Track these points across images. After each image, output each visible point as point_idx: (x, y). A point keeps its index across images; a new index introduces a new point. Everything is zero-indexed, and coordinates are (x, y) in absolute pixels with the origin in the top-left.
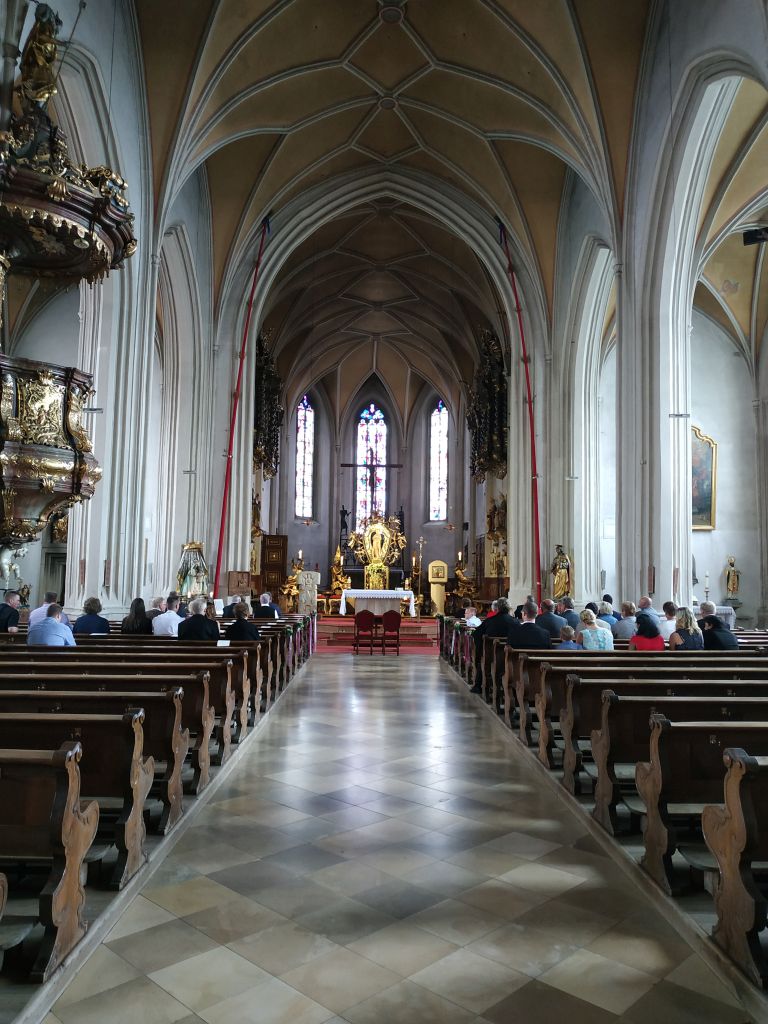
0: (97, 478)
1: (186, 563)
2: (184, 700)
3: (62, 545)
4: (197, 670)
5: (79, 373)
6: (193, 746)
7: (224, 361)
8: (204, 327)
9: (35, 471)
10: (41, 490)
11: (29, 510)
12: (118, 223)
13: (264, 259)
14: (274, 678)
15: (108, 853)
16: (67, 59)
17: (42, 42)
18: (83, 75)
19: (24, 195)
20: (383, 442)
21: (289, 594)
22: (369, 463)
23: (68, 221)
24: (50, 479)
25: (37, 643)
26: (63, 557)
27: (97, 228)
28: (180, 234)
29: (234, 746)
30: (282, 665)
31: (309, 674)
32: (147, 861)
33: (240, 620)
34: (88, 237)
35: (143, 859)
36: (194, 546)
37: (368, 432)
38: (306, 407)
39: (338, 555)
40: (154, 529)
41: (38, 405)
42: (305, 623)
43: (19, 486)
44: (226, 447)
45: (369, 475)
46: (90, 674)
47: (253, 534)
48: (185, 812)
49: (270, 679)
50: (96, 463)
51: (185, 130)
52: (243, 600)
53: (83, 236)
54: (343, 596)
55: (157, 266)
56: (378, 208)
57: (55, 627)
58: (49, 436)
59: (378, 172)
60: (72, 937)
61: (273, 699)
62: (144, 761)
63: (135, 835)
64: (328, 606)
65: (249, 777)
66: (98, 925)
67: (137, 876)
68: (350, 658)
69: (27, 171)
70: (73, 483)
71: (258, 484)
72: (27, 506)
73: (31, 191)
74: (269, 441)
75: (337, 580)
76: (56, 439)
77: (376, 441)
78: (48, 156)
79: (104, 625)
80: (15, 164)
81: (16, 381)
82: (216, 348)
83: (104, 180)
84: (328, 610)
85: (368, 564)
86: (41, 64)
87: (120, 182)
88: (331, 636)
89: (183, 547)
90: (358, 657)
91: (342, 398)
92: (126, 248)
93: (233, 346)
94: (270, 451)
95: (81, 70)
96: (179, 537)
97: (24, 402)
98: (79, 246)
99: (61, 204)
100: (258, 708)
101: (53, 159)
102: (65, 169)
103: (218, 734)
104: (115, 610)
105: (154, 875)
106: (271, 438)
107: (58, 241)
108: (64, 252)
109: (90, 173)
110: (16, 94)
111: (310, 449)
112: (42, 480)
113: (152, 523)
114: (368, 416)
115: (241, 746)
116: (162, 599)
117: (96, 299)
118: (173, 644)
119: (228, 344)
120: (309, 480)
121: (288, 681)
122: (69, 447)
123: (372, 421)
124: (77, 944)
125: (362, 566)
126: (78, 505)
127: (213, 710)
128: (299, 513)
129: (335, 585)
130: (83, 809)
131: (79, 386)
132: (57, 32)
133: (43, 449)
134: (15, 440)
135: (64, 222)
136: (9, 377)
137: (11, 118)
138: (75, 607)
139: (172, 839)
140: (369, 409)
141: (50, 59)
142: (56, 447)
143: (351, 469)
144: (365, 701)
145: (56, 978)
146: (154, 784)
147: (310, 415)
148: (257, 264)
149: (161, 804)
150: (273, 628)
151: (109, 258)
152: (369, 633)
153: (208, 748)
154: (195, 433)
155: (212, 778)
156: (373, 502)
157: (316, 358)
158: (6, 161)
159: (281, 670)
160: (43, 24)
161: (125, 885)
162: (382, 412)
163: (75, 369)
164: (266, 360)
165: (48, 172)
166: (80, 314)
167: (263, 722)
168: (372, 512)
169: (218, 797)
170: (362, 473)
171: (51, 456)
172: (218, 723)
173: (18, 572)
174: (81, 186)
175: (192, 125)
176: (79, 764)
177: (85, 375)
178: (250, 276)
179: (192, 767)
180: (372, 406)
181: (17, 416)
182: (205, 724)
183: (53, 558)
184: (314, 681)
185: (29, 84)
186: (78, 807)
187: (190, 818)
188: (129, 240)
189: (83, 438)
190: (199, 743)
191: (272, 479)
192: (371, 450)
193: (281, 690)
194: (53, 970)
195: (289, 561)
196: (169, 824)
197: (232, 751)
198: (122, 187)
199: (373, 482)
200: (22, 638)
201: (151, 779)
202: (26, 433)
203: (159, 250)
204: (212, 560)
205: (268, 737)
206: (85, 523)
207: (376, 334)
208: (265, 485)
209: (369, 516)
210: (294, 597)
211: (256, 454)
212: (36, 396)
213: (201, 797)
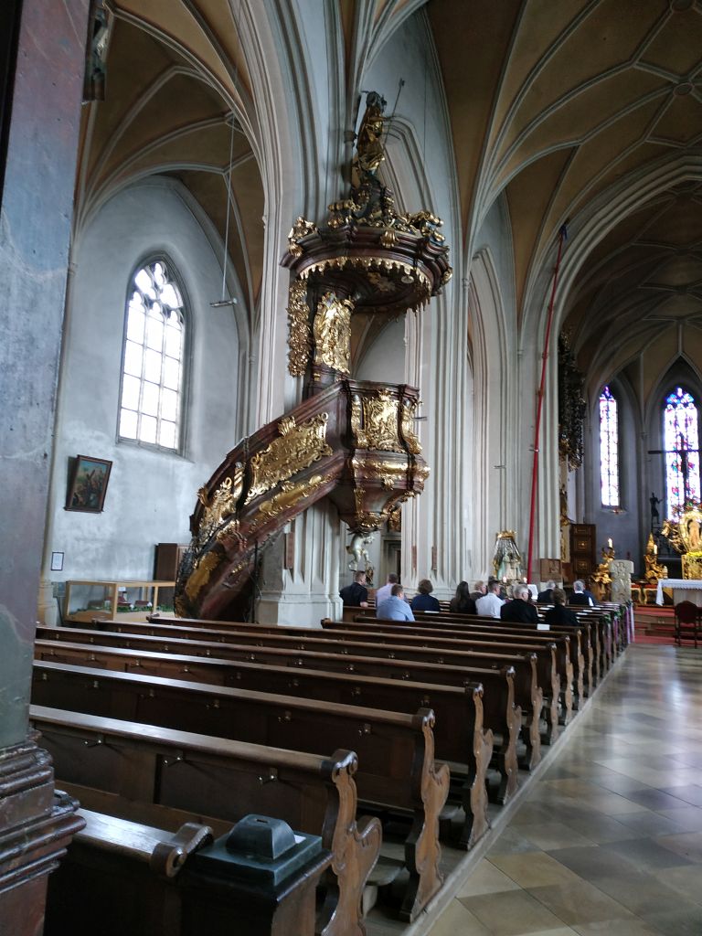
0: (425, 475)
1: (500, 550)
2: (516, 678)
3: (398, 534)
4: (523, 651)
5: (409, 388)
6: (524, 723)
7: (528, 362)
8: (509, 335)
9: (378, 472)
10: (383, 488)
11: (374, 505)
12: (436, 256)
13: (562, 264)
14: (594, 665)
15: (456, 814)
16: (392, 131)
17: (373, 122)
18: (402, 140)
19: (363, 248)
20: (694, 426)
21: (601, 582)
22: (679, 448)
23: (397, 262)
24: (390, 478)
25: (384, 617)
26: (399, 543)
27: (420, 263)
28: (485, 257)
29: (561, 727)
30: (602, 652)
31: (628, 663)
32: (490, 828)
33: (558, 606)
34: (413, 273)
35: (486, 825)
36: (507, 535)
37: (676, 417)
38: (608, 398)
39: (651, 543)
40: (471, 520)
41: (378, 418)
42: (621, 612)
43: (367, 485)
44: (533, 442)
45: (680, 460)
46: (429, 647)
47: (562, 522)
48: (520, 786)
49: (591, 666)
50: (424, 463)
51: (487, 165)
52: (557, 587)
53: (408, 273)
54: (660, 586)
55: (467, 288)
56: (676, 193)
57: (397, 603)
58: (387, 443)
59: (676, 159)
60: (431, 887)
61: (594, 685)
62: (485, 733)
63: (478, 801)
64: (643, 595)
65: (576, 760)
66: (451, 880)
67: (482, 839)
68: (672, 650)
69: (366, 228)
70: (408, 481)
71: (563, 476)
72: (373, 501)
73: (368, 244)
74: (573, 433)
75: (651, 569)
76: (393, 445)
77: (686, 425)
78: (381, 212)
79: (435, 604)
80: (356, 224)
81: (362, 400)
82: (520, 353)
83: (424, 221)
84: (643, 599)
85: (685, 553)
86: (372, 139)
87: (436, 221)
88: (649, 626)
89: (497, 535)
90: (681, 650)
91: (646, 385)
92: (443, 276)
93: (537, 348)
94: (576, 443)
95: (400, 137)
96: (493, 526)
97: (369, 417)
98: (406, 282)
99: (392, 249)
100: (581, 692)
101: (384, 214)
102: (394, 220)
103: (546, 714)
104: (443, 592)
105: (497, 841)
106: (574, 431)
107: (389, 281)
108: (393, 289)
109: (412, 219)
110: (354, 169)
111: (614, 438)
112: (383, 480)
113: (468, 514)
114: (676, 401)
115: (568, 728)
116: (482, 583)
117: (418, 325)
118: (497, 624)
119: (531, 347)
120: (614, 470)
121: (608, 669)
122: (404, 451)
123: (680, 405)
124: (435, 894)
125: (679, 555)
126: (410, 499)
127: (541, 691)
128: (605, 501)
129: (649, 574)
130: (437, 770)
131: (409, 399)
132: (383, 111)
133: (382, 453)
134: (363, 448)
135: (394, 264)
136: (357, 397)
137: (351, 189)
138: (411, 587)
139: (511, 810)
140: (676, 393)
141: (378, 135)
142: (393, 451)
143: (660, 455)
144: (689, 696)
145: (421, 920)
146: (494, 755)
147: (613, 406)
148: (556, 270)
149: (499, 775)
150: (589, 616)
151: (430, 287)
152: (692, 625)
153: (538, 727)
154: (503, 431)
155: (543, 756)
156: (687, 489)
157: (618, 348)
158: (350, 224)
159: (601, 657)
160: (372, 108)
161: (472, 847)
162: (691, 395)
163: (405, 386)
164: (568, 358)
165: (381, 226)
166: (405, 340)
167: (587, 706)
168: (686, 499)
169: (548, 776)
170: (672, 459)
171: (390, 459)
172: (546, 703)
173: (367, 556)
174: (406, 231)
175: (493, 159)
176: (433, 729)
177: (413, 390)
178: (550, 282)
179: (524, 743)
180: (680, 390)
181: (363, 428)
182: (534, 703)
183: (390, 545)
184: (633, 670)
185: (363, 159)
186: (432, 768)
187: (526, 791)
188: (445, 269)
189: (413, 443)
190: (530, 721)
191: (576, 469)
192: (681, 435)
193: (601, 676)
194: (418, 912)
195: (598, 549)
196: (507, 795)
197: (560, 732)
198: (438, 225)
199: (685, 468)
200: (372, 612)
201: (491, 751)
202: (370, 442)
203: (468, 274)
204: (524, 548)
205: (592, 722)
206: (416, 515)
207: (680, 318)
208: (571, 476)
209: (682, 502)
210: (606, 585)
211: (561, 447)
212: (377, 411)
213: (534, 773)
